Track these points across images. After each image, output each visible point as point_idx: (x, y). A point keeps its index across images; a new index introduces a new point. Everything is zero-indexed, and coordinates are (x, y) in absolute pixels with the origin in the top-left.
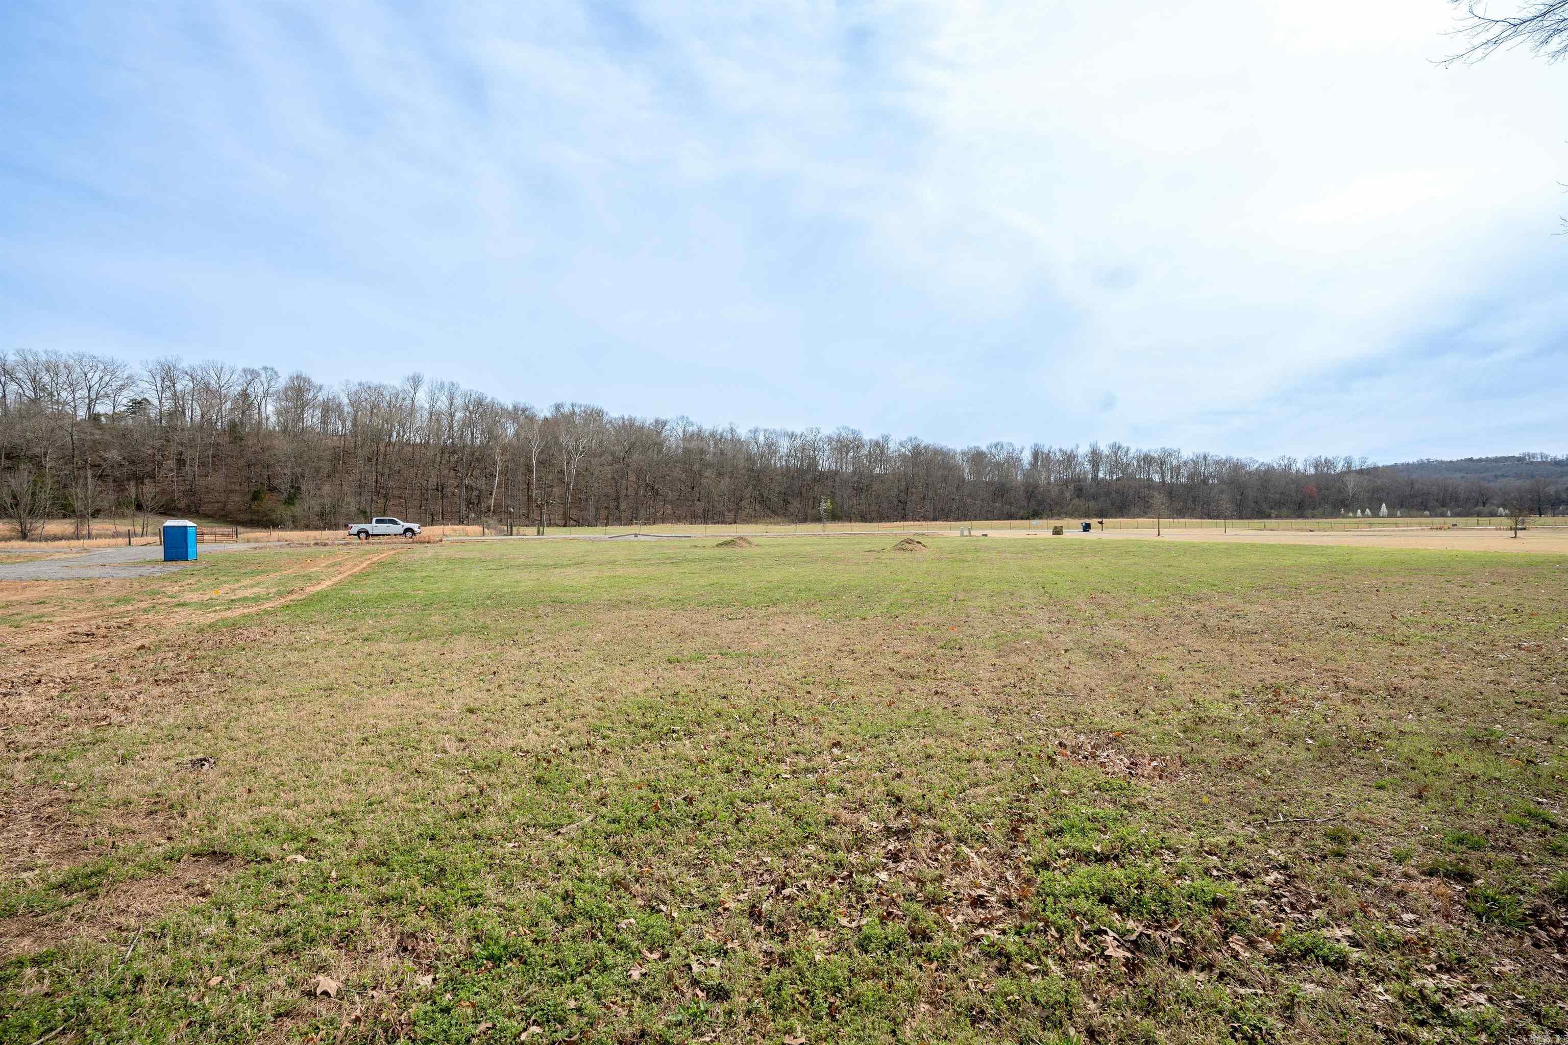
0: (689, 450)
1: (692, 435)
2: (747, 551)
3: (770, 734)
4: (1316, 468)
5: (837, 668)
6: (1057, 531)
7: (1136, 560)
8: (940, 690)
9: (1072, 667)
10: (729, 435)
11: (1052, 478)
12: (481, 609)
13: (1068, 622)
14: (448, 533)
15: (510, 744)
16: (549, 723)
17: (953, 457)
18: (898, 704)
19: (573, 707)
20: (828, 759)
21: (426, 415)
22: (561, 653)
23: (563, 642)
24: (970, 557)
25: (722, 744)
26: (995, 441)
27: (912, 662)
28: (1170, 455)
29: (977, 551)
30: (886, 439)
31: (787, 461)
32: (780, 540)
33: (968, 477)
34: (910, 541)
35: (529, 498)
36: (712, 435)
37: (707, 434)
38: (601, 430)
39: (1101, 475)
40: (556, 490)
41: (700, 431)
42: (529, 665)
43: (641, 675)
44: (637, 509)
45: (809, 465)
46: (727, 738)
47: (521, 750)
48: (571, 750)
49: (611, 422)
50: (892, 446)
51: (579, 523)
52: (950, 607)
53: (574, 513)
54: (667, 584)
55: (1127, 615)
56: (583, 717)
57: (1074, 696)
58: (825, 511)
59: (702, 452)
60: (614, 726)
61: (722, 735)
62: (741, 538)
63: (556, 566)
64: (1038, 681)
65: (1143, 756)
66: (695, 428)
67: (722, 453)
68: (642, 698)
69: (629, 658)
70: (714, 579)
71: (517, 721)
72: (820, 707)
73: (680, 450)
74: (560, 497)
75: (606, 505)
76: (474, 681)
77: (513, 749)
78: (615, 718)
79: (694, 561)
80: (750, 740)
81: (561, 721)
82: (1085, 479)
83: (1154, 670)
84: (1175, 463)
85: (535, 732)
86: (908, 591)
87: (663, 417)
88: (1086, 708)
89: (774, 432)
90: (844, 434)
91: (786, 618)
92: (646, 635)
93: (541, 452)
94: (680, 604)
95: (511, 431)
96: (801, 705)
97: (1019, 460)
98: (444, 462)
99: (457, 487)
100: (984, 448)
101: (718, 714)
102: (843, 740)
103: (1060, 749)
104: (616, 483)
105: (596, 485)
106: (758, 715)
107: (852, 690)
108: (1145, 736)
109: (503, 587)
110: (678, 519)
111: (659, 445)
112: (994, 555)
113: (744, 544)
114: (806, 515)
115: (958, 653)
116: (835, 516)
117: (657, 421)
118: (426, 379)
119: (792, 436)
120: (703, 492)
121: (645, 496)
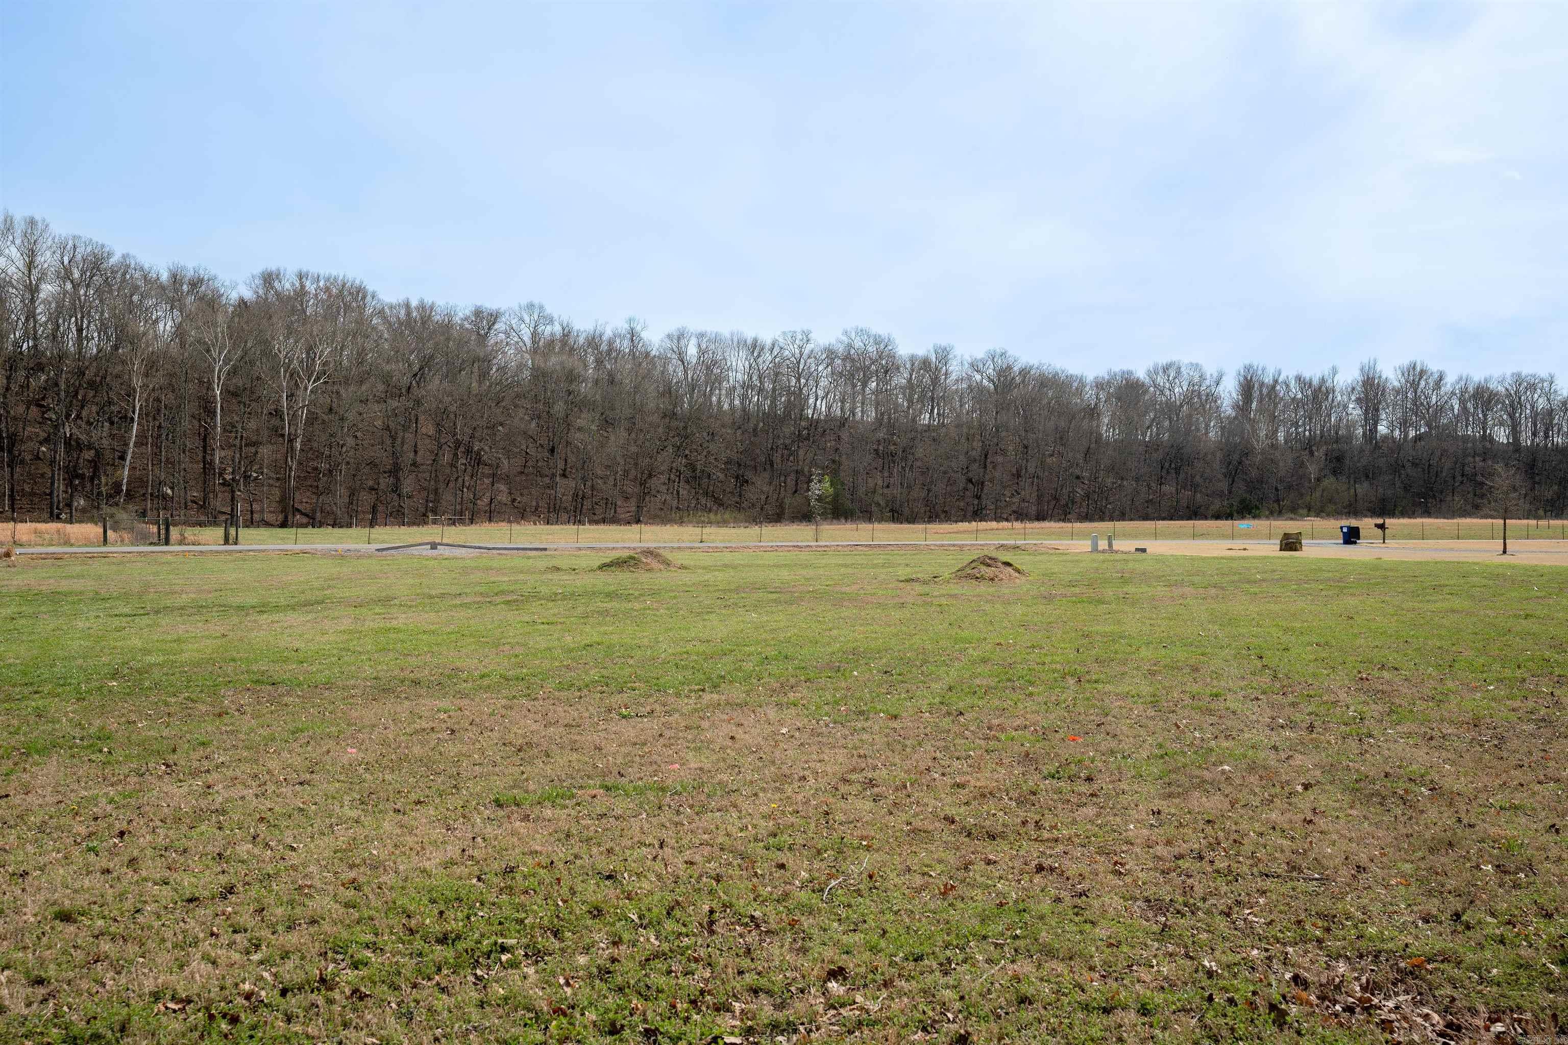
0: (544, 374)
1: (551, 343)
2: (661, 578)
3: (702, 952)
5: (840, 817)
6: (1290, 543)
7: (1457, 603)
8: (1047, 862)
9: (1321, 822)
10: (626, 343)
11: (1281, 436)
12: (96, 699)
13: (1311, 728)
14: (24, 538)
15: (149, 985)
16: (238, 937)
17: (1080, 391)
18: (961, 890)
19: (291, 903)
20: (819, 1003)
22: (271, 788)
23: (273, 765)
24: (1109, 593)
25: (604, 973)
26: (1163, 360)
27: (990, 806)
28: (1532, 387)
29: (1124, 581)
30: (944, 355)
31: (744, 397)
32: (727, 557)
33: (1108, 431)
34: (988, 561)
35: (207, 466)
36: (593, 342)
37: (581, 340)
38: (361, 328)
39: (1382, 429)
40: (265, 451)
41: (566, 335)
42: (199, 815)
43: (438, 832)
44: (436, 491)
45: (789, 405)
46: (614, 960)
47: (173, 998)
48: (284, 993)
49: (381, 313)
50: (956, 369)
51: (313, 520)
52: (1068, 695)
53: (303, 500)
54: (496, 645)
55: (1435, 715)
56: (313, 922)
57: (1323, 880)
58: (820, 499)
59: (572, 377)
60: (379, 940)
61: (604, 952)
62: (649, 553)
63: (263, 608)
64: (1247, 848)
65: (1474, 1012)
66: (557, 329)
67: (612, 382)
68: (440, 879)
69: (413, 797)
70: (592, 634)
71: (169, 934)
72: (804, 896)
73: (526, 374)
74: (275, 466)
75: (371, 483)
76: (76, 852)
77: (156, 996)
78: (381, 923)
79: (553, 598)
80: (659, 965)
81: (266, 933)
82: (1350, 437)
83: (1493, 831)
84: (1542, 404)
85: (206, 957)
86: (984, 661)
87: (490, 304)
88: (1350, 904)
89: (716, 339)
90: (858, 344)
91: (737, 715)
92: (452, 749)
93: (234, 372)
94: (522, 685)
95: (166, 327)
96: (765, 891)
97: (1212, 398)
98: (15, 388)
99: (47, 440)
100: (1141, 374)
101: (597, 912)
102: (850, 964)
103: (1295, 991)
104: (394, 438)
105: (350, 441)
106: (677, 913)
107: (867, 861)
108: (1476, 969)
109: (146, 652)
110: (521, 513)
111: (482, 362)
112: (1161, 590)
113: (655, 564)
114: (781, 506)
115: (1084, 788)
116: (839, 510)
117: (478, 313)
119: (755, 348)
120: (572, 459)
121: (452, 465)
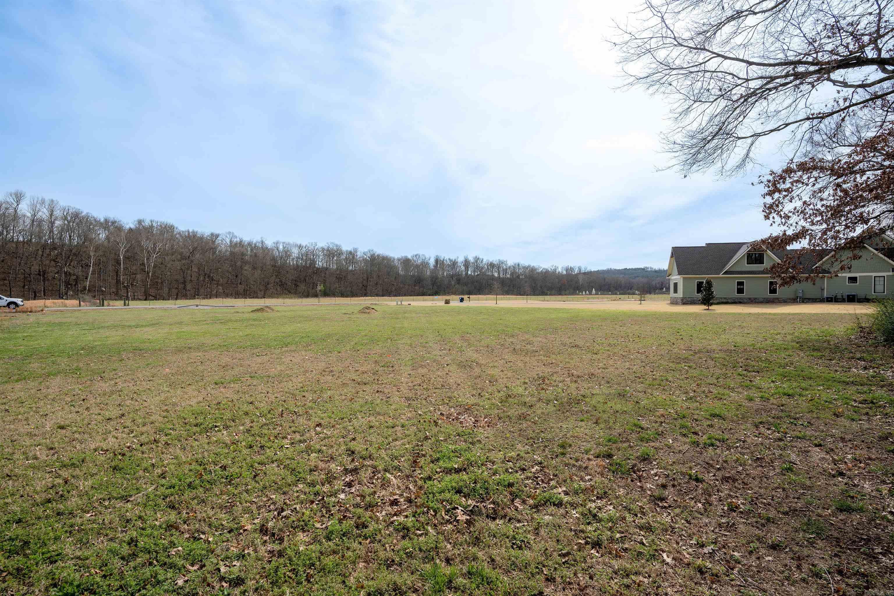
0: (234, 253)
1: (236, 244)
2: (271, 314)
3: (279, 423)
4: (567, 271)
5: (322, 381)
6: (447, 302)
7: (485, 317)
8: (379, 390)
9: (450, 374)
10: (260, 245)
11: (445, 274)
12: (75, 357)
13: (450, 350)
14: (49, 305)
15: (93, 446)
16: (125, 430)
17: (393, 261)
18: (356, 399)
19: (144, 418)
20: (313, 434)
21: (28, 222)
22: (138, 383)
23: (140, 375)
24: (400, 316)
25: (248, 431)
26: (415, 253)
27: (365, 375)
28: (503, 263)
29: (405, 313)
30: (356, 250)
31: (297, 261)
32: (292, 308)
33: (401, 272)
34: (368, 308)
35: (118, 282)
36: (250, 244)
37: (246, 243)
38: (173, 238)
39: (469, 273)
40: (139, 276)
41: (241, 241)
42: (112, 393)
43: (196, 393)
44: (198, 289)
45: (311, 264)
46: (251, 427)
47: (102, 450)
48: (141, 445)
49: (179, 233)
50: (359, 254)
51: (156, 298)
52: (388, 345)
53: (152, 292)
54: (217, 336)
55: (478, 345)
56: (152, 423)
57: (450, 388)
58: (320, 291)
59: (243, 254)
60: (175, 427)
61: (248, 425)
62: (267, 307)
63: (137, 326)
64: (432, 382)
65: (481, 416)
66: (238, 240)
67: (256, 256)
68: (196, 408)
69: (188, 383)
70: (248, 331)
71: (100, 430)
72: (310, 404)
73: (228, 253)
74: (142, 281)
75: (176, 286)
76: (66, 407)
77: (95, 450)
78: (175, 422)
79: (236, 321)
80: (265, 427)
81: (135, 428)
82: (462, 275)
83: (489, 372)
84: (505, 267)
85: (114, 437)
86: (366, 336)
87: (216, 232)
88: (455, 394)
89: (289, 244)
90: (331, 246)
91: (293, 354)
92: (201, 368)
93: (127, 251)
94: (225, 348)
95: (103, 236)
96: (298, 404)
97: (428, 264)
98: (45, 255)
99: (57, 273)
100: (409, 257)
101: (246, 414)
102: (322, 422)
103: (441, 417)
104: (184, 273)
105: (169, 273)
106: (272, 412)
107: (329, 393)
108: (483, 406)
109: (94, 341)
110: (226, 295)
111: (213, 249)
112: (414, 315)
113: (269, 310)
114: (308, 292)
115: (391, 369)
116: (326, 294)
117: (212, 234)
119: (300, 247)
120: (243, 279)
121: (204, 281)
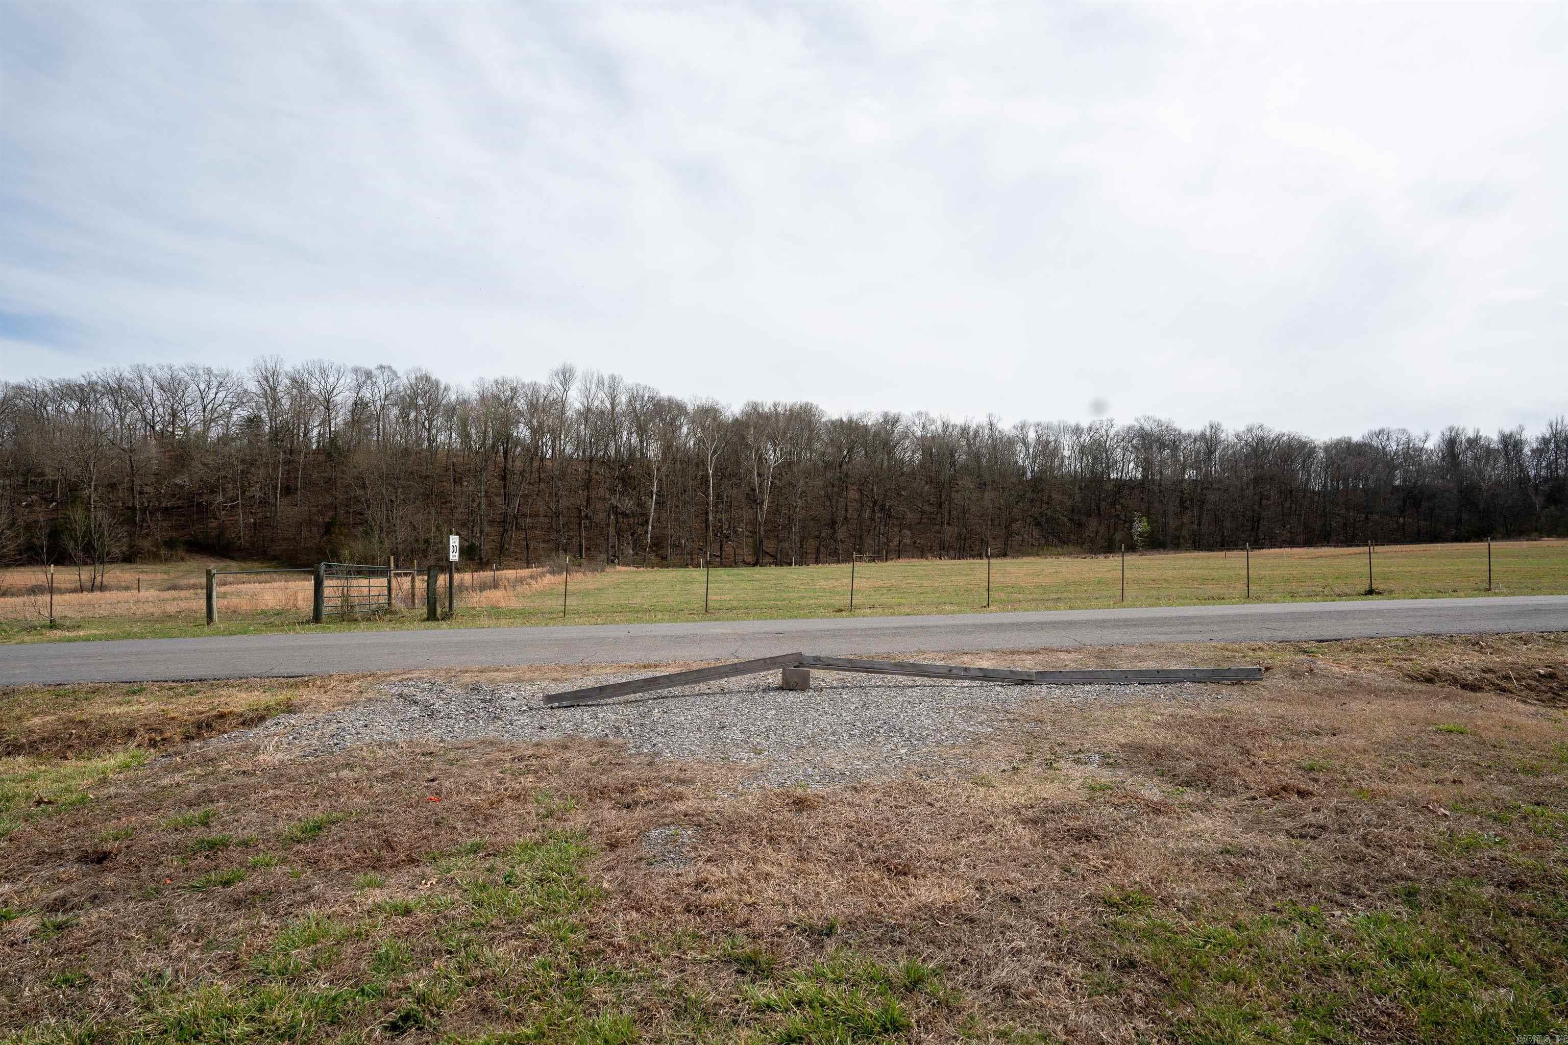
1: (934, 436)
10: (987, 431)
30: (1215, 428)
36: (964, 430)
37: (956, 431)
40: (745, 513)
44: (861, 537)
45: (1101, 472)
49: (825, 424)
50: (1225, 439)
51: (777, 561)
53: (770, 546)
58: (1141, 535)
59: (952, 455)
66: (938, 425)
67: (980, 456)
74: (752, 522)
75: (815, 532)
87: (893, 411)
89: (1048, 427)
90: (1147, 427)
93: (721, 455)
97: (1422, 452)
104: (831, 501)
105: (802, 505)
110: (922, 552)
111: (889, 449)
114: (1112, 542)
116: (1152, 542)
117: (886, 415)
118: (578, 374)
119: (1077, 431)
120: (955, 512)
121: (872, 519)
